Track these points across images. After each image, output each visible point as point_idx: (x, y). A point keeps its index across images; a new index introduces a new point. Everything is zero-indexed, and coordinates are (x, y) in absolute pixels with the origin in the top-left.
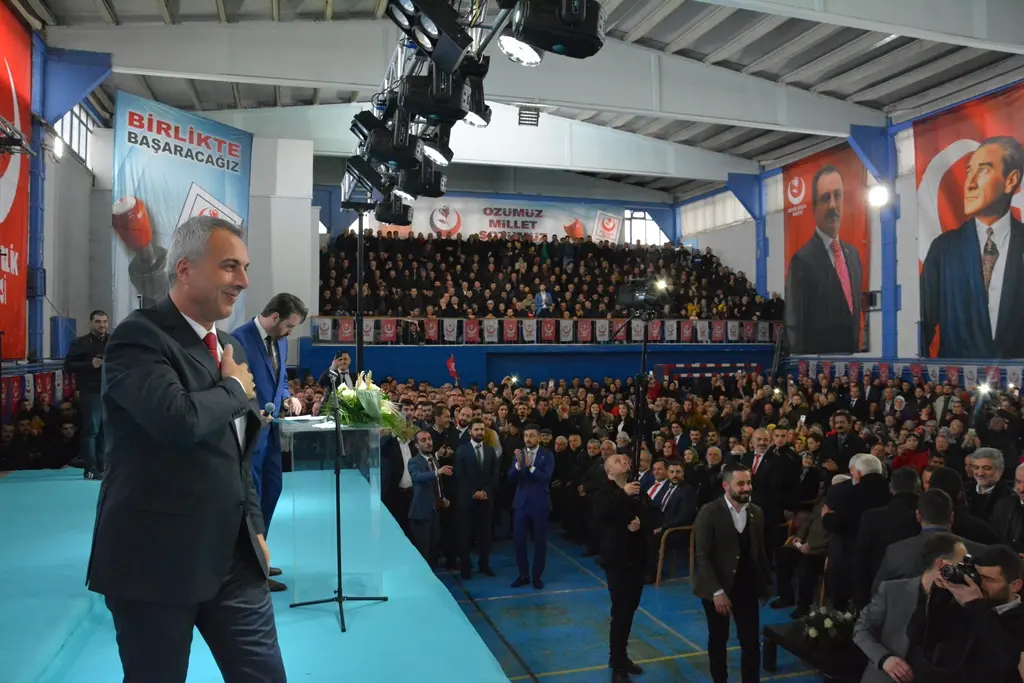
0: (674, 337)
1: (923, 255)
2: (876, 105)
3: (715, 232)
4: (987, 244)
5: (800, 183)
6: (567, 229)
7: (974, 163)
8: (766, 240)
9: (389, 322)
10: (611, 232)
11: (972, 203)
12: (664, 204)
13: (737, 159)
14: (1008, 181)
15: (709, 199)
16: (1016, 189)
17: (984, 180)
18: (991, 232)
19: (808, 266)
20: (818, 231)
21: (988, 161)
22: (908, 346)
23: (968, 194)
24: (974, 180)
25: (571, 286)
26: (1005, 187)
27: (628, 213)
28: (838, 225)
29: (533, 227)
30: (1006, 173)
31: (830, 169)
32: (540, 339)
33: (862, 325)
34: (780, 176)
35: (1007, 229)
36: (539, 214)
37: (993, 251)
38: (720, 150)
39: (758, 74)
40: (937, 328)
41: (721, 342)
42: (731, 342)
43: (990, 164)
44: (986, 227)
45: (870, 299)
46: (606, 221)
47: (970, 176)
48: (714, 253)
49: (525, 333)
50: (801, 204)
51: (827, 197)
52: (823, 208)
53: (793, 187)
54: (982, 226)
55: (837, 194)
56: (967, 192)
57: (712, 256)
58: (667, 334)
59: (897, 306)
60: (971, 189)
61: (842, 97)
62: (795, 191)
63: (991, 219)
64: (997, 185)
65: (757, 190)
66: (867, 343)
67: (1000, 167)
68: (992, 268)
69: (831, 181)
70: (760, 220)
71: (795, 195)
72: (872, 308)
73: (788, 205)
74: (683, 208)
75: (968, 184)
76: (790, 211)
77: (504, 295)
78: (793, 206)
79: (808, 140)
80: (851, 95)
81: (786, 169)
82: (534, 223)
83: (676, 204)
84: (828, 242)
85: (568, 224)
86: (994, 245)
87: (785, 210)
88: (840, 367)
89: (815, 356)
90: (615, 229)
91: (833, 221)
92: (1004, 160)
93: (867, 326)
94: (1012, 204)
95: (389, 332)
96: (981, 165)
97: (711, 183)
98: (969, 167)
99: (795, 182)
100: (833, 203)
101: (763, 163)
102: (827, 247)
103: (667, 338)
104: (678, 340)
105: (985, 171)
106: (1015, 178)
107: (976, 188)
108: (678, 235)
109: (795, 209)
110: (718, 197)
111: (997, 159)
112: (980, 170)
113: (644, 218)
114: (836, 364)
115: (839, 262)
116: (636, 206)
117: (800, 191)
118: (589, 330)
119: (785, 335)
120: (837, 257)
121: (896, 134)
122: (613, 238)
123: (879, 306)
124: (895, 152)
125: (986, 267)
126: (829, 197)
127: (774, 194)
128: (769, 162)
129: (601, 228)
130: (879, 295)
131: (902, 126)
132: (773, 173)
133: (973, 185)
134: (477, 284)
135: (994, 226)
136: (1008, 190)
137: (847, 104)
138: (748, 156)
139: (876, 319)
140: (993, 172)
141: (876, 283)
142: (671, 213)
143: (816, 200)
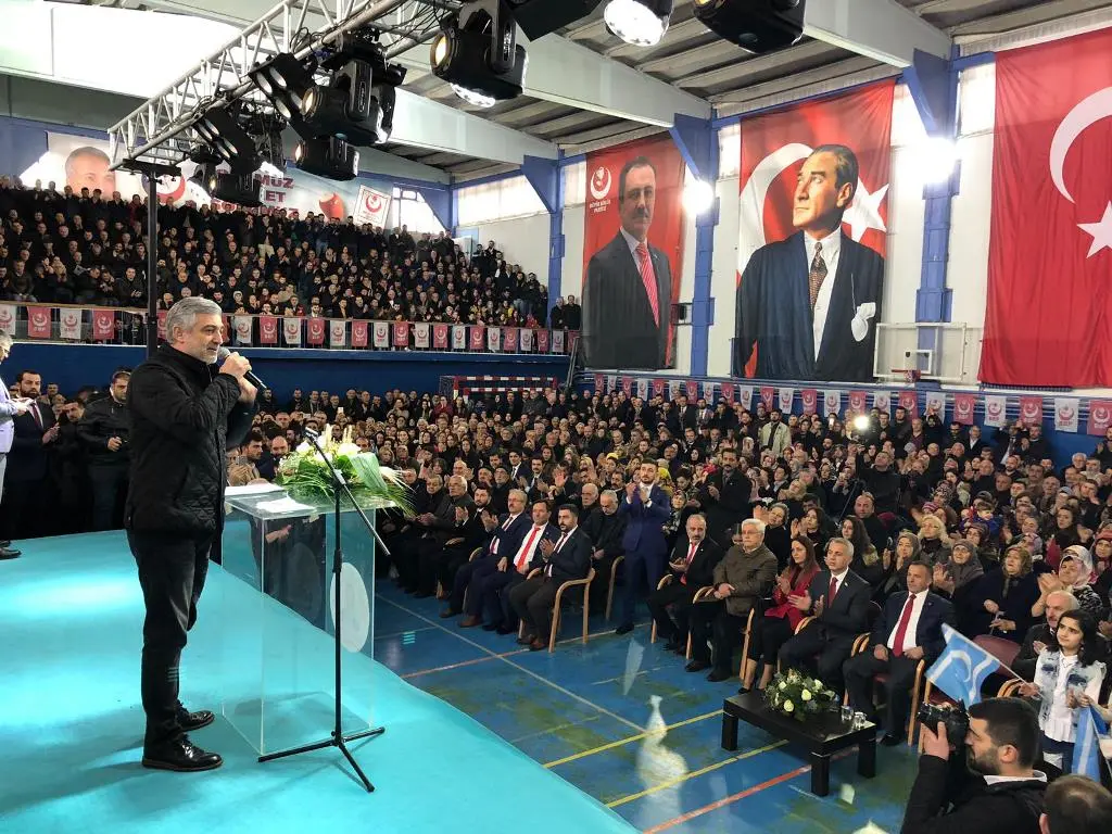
0: (463, 346)
1: (742, 266)
2: (701, 93)
3: (500, 223)
4: (815, 260)
5: (606, 173)
6: (322, 205)
7: (807, 171)
8: (562, 238)
9: (104, 314)
10: (376, 214)
11: (802, 215)
12: (439, 185)
13: (534, 140)
14: (841, 194)
15: (495, 184)
16: (848, 203)
17: (816, 190)
18: (819, 248)
19: (608, 270)
20: (622, 231)
21: (822, 170)
22: (720, 363)
23: (798, 204)
24: (805, 189)
25: (334, 278)
26: (837, 200)
27: (396, 192)
28: (646, 227)
29: (281, 200)
30: (838, 186)
31: (643, 162)
32: (305, 342)
33: (670, 340)
34: (583, 165)
35: (837, 246)
36: (288, 183)
37: (821, 267)
38: (517, 127)
39: (583, 42)
40: (755, 346)
41: (513, 352)
42: (524, 352)
43: (823, 174)
44: (814, 242)
45: (680, 311)
46: (370, 199)
47: (801, 184)
48: (497, 248)
49: (287, 334)
50: (605, 199)
51: (636, 193)
52: (630, 204)
53: (597, 179)
54: (810, 241)
55: (647, 191)
56: (796, 200)
57: (495, 251)
58: (455, 340)
59: (710, 322)
60: (801, 199)
61: (669, 80)
62: (599, 183)
63: (819, 233)
64: (829, 197)
65: (554, 177)
66: (674, 359)
67: (833, 179)
68: (819, 285)
69: (641, 176)
70: (556, 214)
71: (599, 189)
72: (681, 321)
73: (590, 199)
74: (461, 192)
75: (798, 193)
76: (591, 206)
77: (252, 284)
78: (595, 200)
79: (619, 125)
80: (677, 79)
81: (589, 157)
82: (281, 195)
83: (452, 187)
84: (633, 245)
85: (324, 199)
86: (822, 261)
87: (587, 204)
88: (643, 383)
89: (615, 371)
90: (381, 211)
91: (642, 222)
92: (838, 171)
93: (675, 340)
94: (843, 219)
95: (104, 327)
96: (813, 173)
97: (498, 164)
98: (800, 175)
99: (600, 174)
100: (642, 201)
101: (562, 147)
102: (632, 250)
103: (455, 346)
104: (466, 349)
105: (817, 181)
106: (847, 191)
107: (808, 198)
108: (454, 224)
109: (597, 204)
110: (506, 182)
111: (830, 169)
112: (812, 179)
113: (416, 200)
114: (639, 381)
115: (645, 268)
116: (406, 184)
117: (605, 183)
118: (365, 333)
119: (580, 347)
120: (643, 262)
121: (719, 129)
122: (378, 222)
123: (688, 320)
124: (718, 149)
125: (814, 284)
126: (638, 195)
127: (575, 184)
128: (570, 147)
129: (364, 208)
130: (689, 308)
131: (729, 121)
132: (575, 159)
133: (804, 195)
134: (216, 268)
135: (825, 241)
136: (840, 203)
137: (673, 89)
138: (547, 137)
139: (685, 334)
140: (825, 183)
141: (687, 295)
142: (448, 195)
143: (623, 196)
